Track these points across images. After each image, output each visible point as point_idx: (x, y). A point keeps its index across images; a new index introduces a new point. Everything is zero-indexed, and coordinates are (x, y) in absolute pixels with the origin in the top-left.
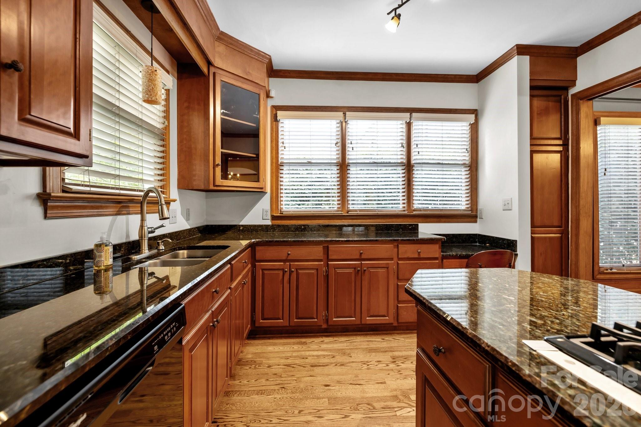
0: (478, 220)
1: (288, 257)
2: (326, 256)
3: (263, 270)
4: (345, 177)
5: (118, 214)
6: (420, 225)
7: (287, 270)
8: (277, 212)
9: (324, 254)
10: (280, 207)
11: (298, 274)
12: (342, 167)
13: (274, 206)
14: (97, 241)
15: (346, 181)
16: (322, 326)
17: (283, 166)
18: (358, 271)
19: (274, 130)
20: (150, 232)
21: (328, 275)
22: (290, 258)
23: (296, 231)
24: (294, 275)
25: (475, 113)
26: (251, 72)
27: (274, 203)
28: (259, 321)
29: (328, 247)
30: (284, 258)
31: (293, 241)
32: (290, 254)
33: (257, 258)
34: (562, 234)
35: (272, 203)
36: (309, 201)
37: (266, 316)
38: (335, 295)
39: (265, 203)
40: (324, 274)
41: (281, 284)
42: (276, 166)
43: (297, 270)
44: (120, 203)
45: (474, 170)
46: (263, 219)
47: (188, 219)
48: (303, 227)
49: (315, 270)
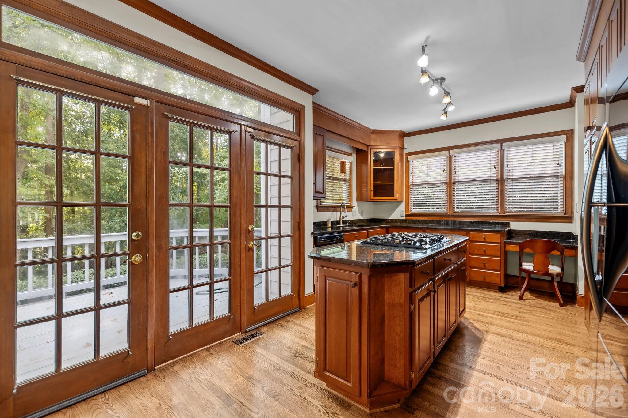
0: (573, 221)
5: (334, 211)
6: (511, 223)
8: (408, 212)
10: (410, 210)
12: (449, 185)
13: (407, 209)
14: (327, 219)
15: (451, 193)
17: (412, 186)
19: (407, 166)
20: (343, 218)
25: (567, 133)
26: (389, 141)
35: (406, 207)
39: (402, 207)
42: (408, 186)
44: (334, 207)
45: (569, 180)
46: (401, 216)
47: (362, 215)
48: (423, 221)
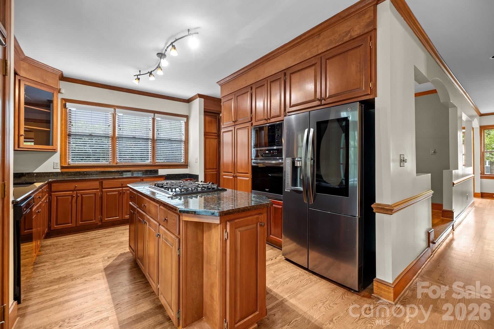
0: (188, 167)
1: (75, 188)
2: (101, 186)
3: (56, 197)
4: (115, 144)
6: (159, 170)
7: (74, 195)
8: (65, 164)
9: (100, 185)
10: (68, 161)
11: (82, 197)
12: (113, 139)
13: (63, 160)
15: (115, 146)
16: (98, 223)
17: (70, 136)
18: (121, 193)
19: (64, 113)
21: (102, 196)
22: (77, 189)
23: (80, 175)
24: (80, 198)
25: (187, 117)
26: (47, 80)
27: (63, 158)
28: (54, 226)
29: (102, 182)
30: (73, 189)
31: (79, 179)
32: (77, 187)
33: (53, 190)
34: (217, 172)
35: (61, 159)
36: (90, 157)
37: (59, 223)
38: (106, 207)
39: (56, 158)
40: (100, 196)
41: (70, 204)
42: (65, 136)
43: (81, 195)
45: (187, 144)
46: (54, 169)
48: (85, 173)
49: (94, 194)
